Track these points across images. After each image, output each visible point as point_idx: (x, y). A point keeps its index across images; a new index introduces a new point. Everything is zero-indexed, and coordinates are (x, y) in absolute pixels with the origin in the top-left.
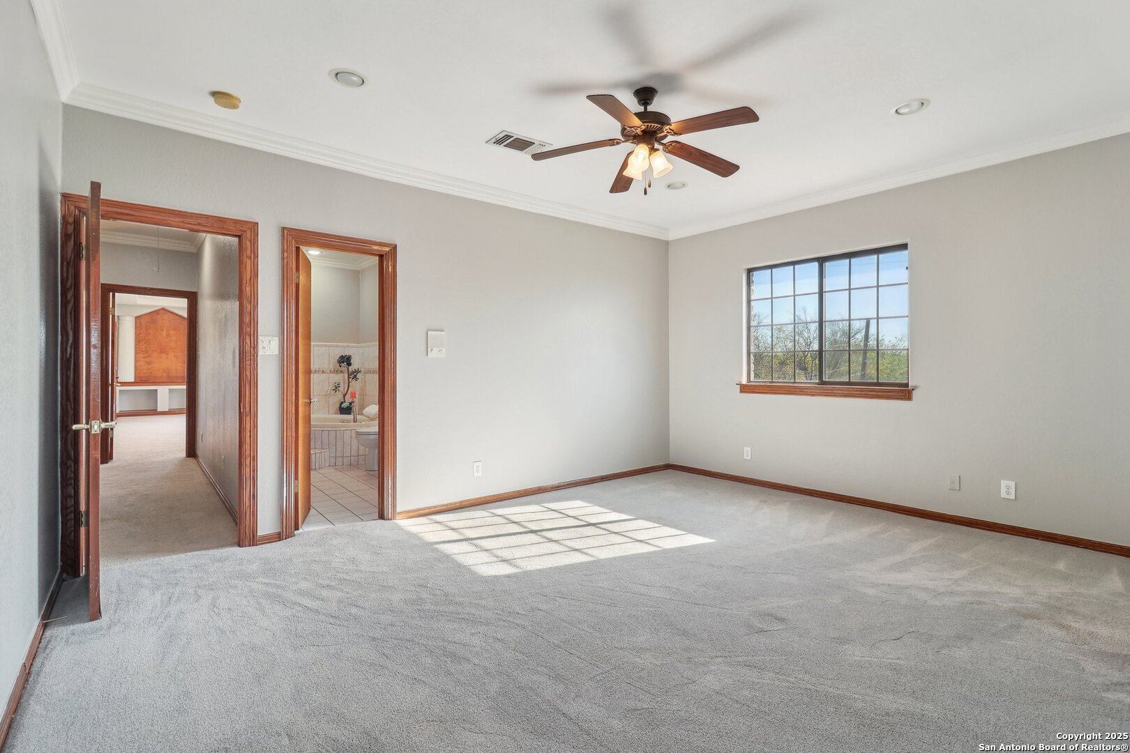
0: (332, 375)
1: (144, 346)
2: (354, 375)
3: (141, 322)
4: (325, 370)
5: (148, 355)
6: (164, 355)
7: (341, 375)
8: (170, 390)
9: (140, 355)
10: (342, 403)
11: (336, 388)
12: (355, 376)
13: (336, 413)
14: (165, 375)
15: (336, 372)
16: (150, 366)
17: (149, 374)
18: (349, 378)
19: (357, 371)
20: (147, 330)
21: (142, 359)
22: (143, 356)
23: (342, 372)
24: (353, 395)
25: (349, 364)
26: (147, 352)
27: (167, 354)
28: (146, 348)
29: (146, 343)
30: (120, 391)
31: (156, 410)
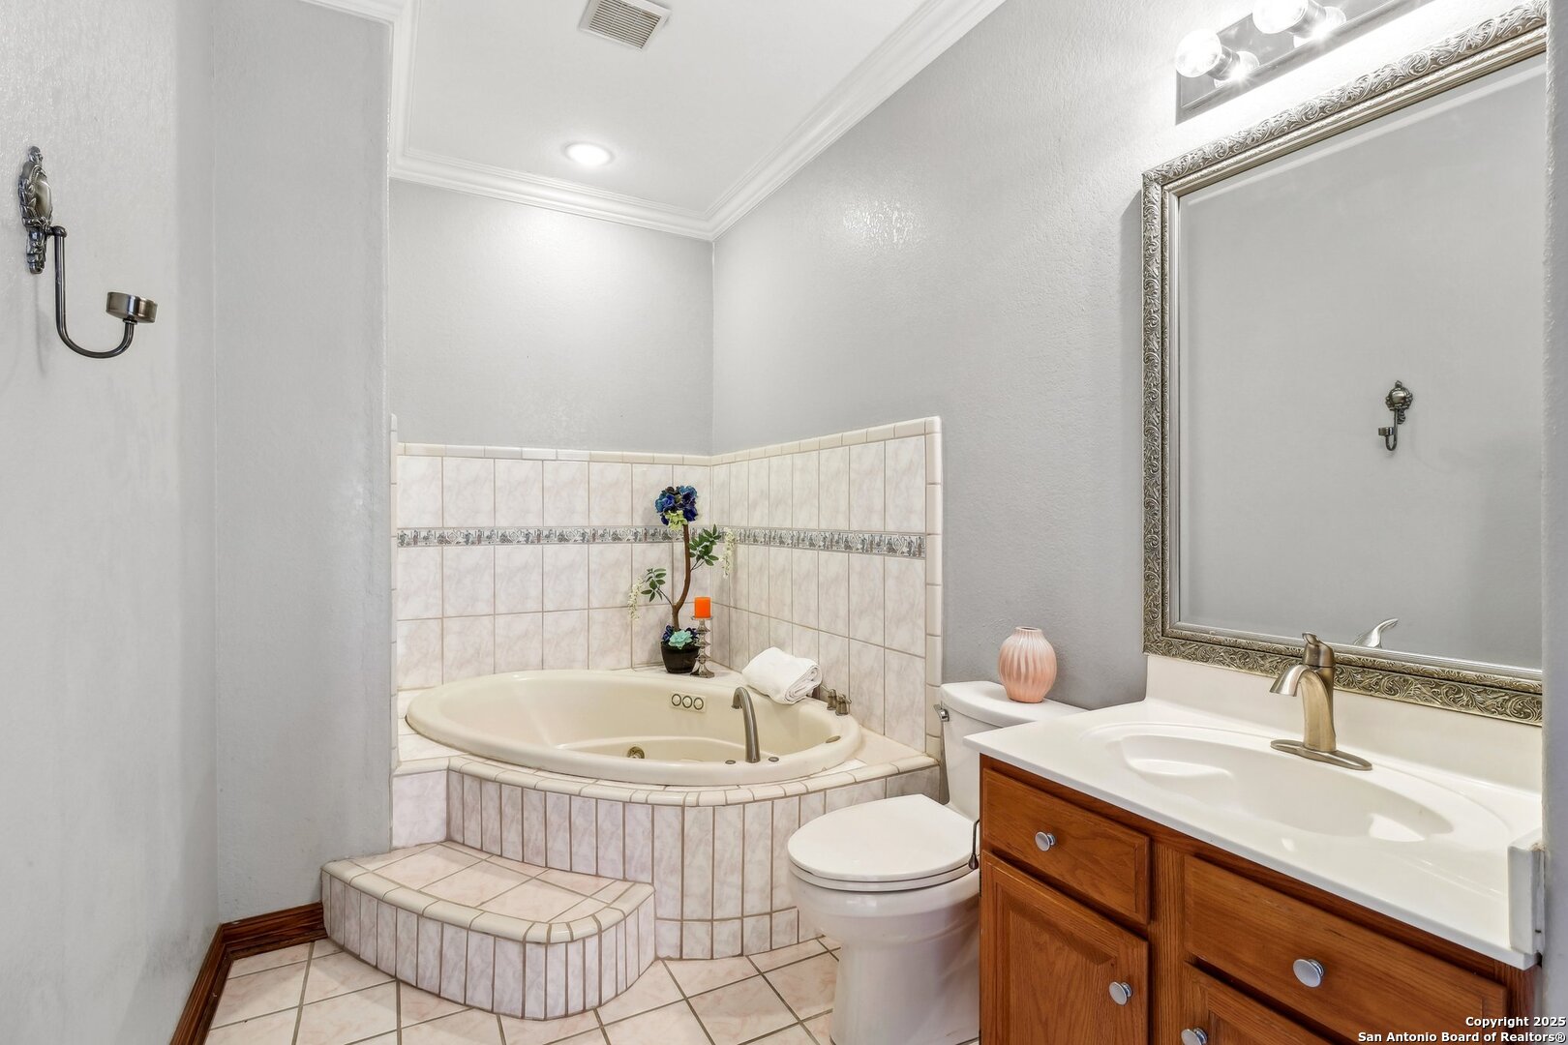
0: (639, 547)
2: (701, 548)
4: (619, 531)
7: (665, 546)
10: (670, 631)
11: (653, 587)
12: (707, 551)
13: (650, 663)
15: (649, 536)
18: (689, 555)
19: (713, 536)
23: (666, 537)
24: (703, 609)
25: (691, 515)
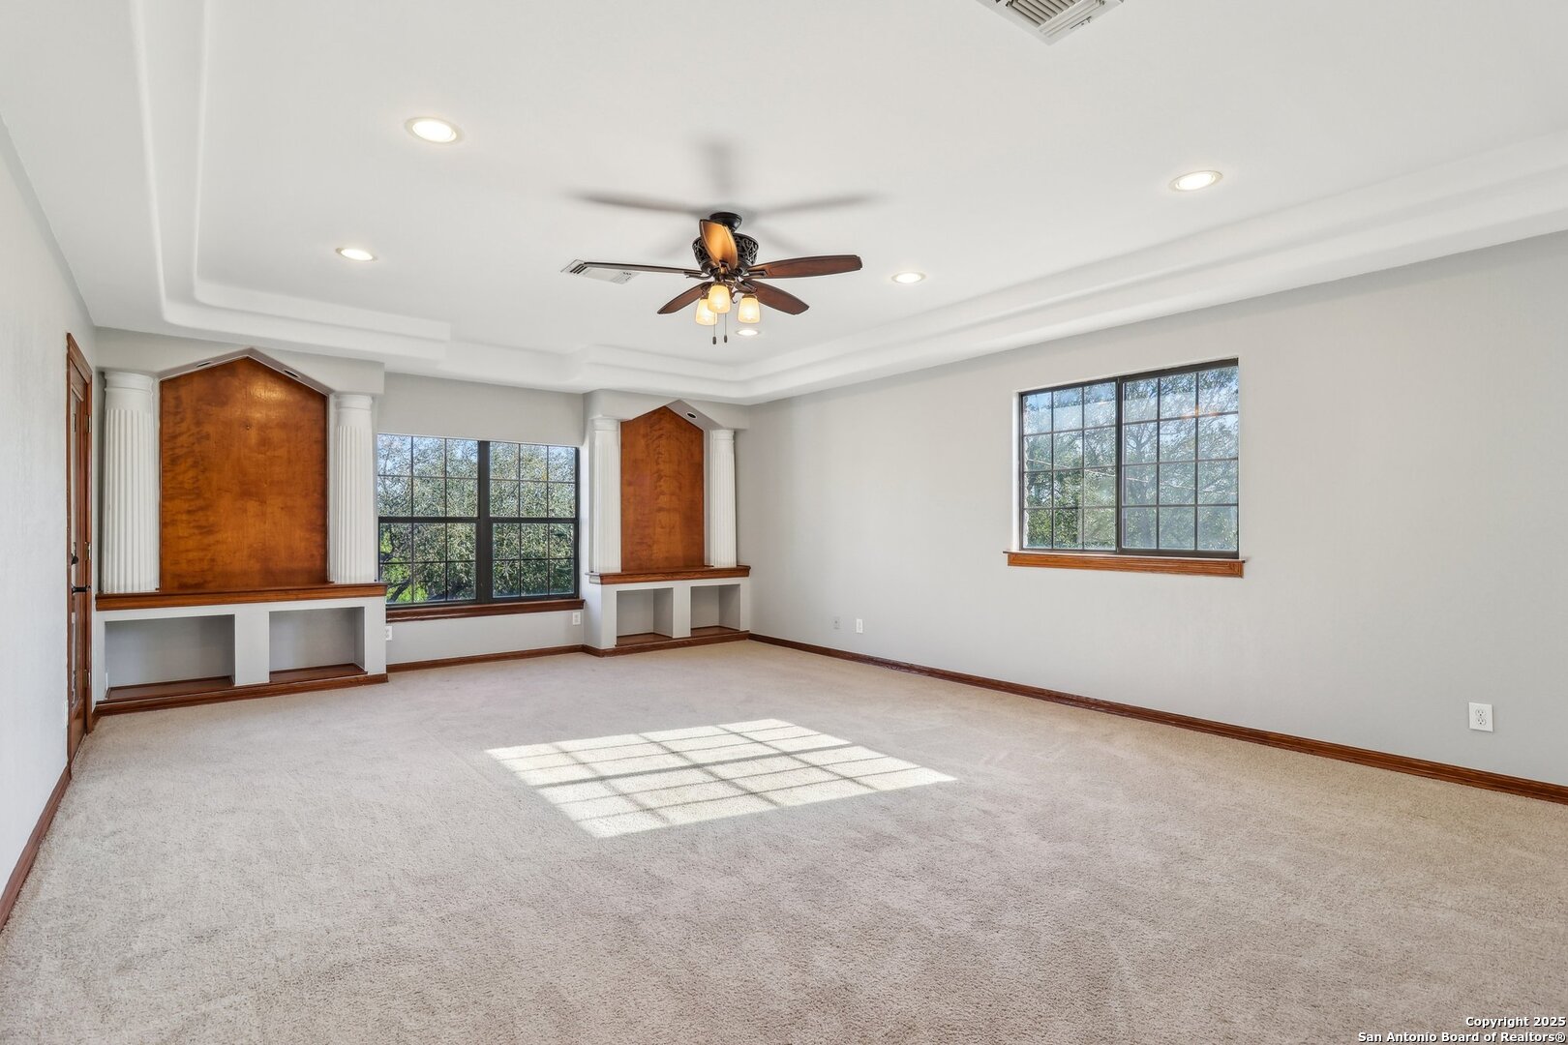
1: (191, 473)
3: (178, 399)
5: (200, 503)
6: (252, 506)
8: (272, 614)
9: (181, 504)
14: (257, 566)
16: (211, 539)
17: (205, 565)
20: (198, 423)
21: (184, 517)
22: (186, 506)
26: (199, 495)
27: (263, 502)
28: (196, 479)
29: (195, 465)
30: (110, 626)
31: (228, 679)
